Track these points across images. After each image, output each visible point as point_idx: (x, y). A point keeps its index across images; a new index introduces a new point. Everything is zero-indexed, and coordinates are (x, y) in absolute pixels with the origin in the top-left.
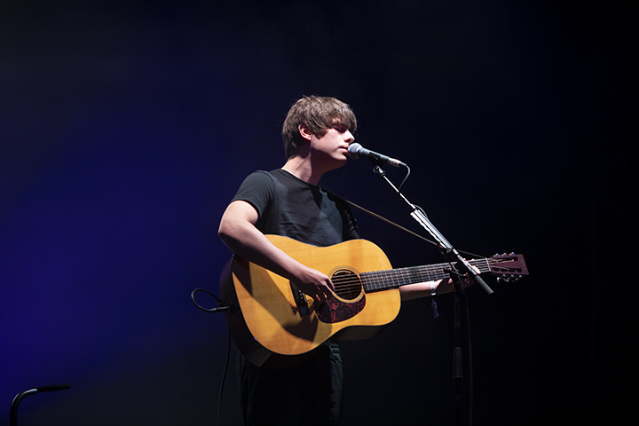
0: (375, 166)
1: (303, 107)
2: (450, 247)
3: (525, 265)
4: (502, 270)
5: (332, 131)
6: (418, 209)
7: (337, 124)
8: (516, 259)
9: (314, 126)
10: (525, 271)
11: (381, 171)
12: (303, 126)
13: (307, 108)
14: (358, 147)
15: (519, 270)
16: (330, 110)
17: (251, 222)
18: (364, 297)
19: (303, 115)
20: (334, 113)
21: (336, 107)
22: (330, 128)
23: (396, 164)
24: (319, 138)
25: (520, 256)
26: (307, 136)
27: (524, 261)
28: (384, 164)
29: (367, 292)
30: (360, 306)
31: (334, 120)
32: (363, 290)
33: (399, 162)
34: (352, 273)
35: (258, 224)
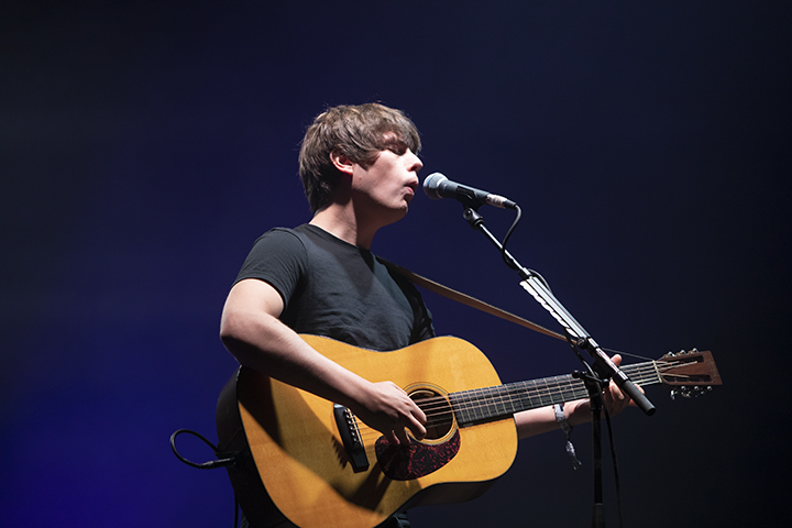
0: (466, 208)
1: (331, 124)
2: (583, 334)
3: (715, 370)
4: (679, 379)
5: (386, 155)
6: (534, 275)
7: (392, 142)
8: (700, 359)
9: (355, 150)
10: (716, 379)
11: (476, 217)
12: (338, 152)
13: (339, 125)
14: (438, 179)
15: (707, 378)
16: (377, 121)
17: (273, 314)
18: (457, 435)
19: (334, 136)
20: (383, 126)
21: (385, 115)
22: (383, 150)
23: (498, 203)
24: (366, 169)
25: (707, 355)
26: (346, 168)
27: (713, 363)
28: (480, 204)
29: (461, 425)
30: (451, 449)
31: (387, 137)
32: (455, 423)
33: (503, 199)
34: (437, 394)
35: (286, 316)
